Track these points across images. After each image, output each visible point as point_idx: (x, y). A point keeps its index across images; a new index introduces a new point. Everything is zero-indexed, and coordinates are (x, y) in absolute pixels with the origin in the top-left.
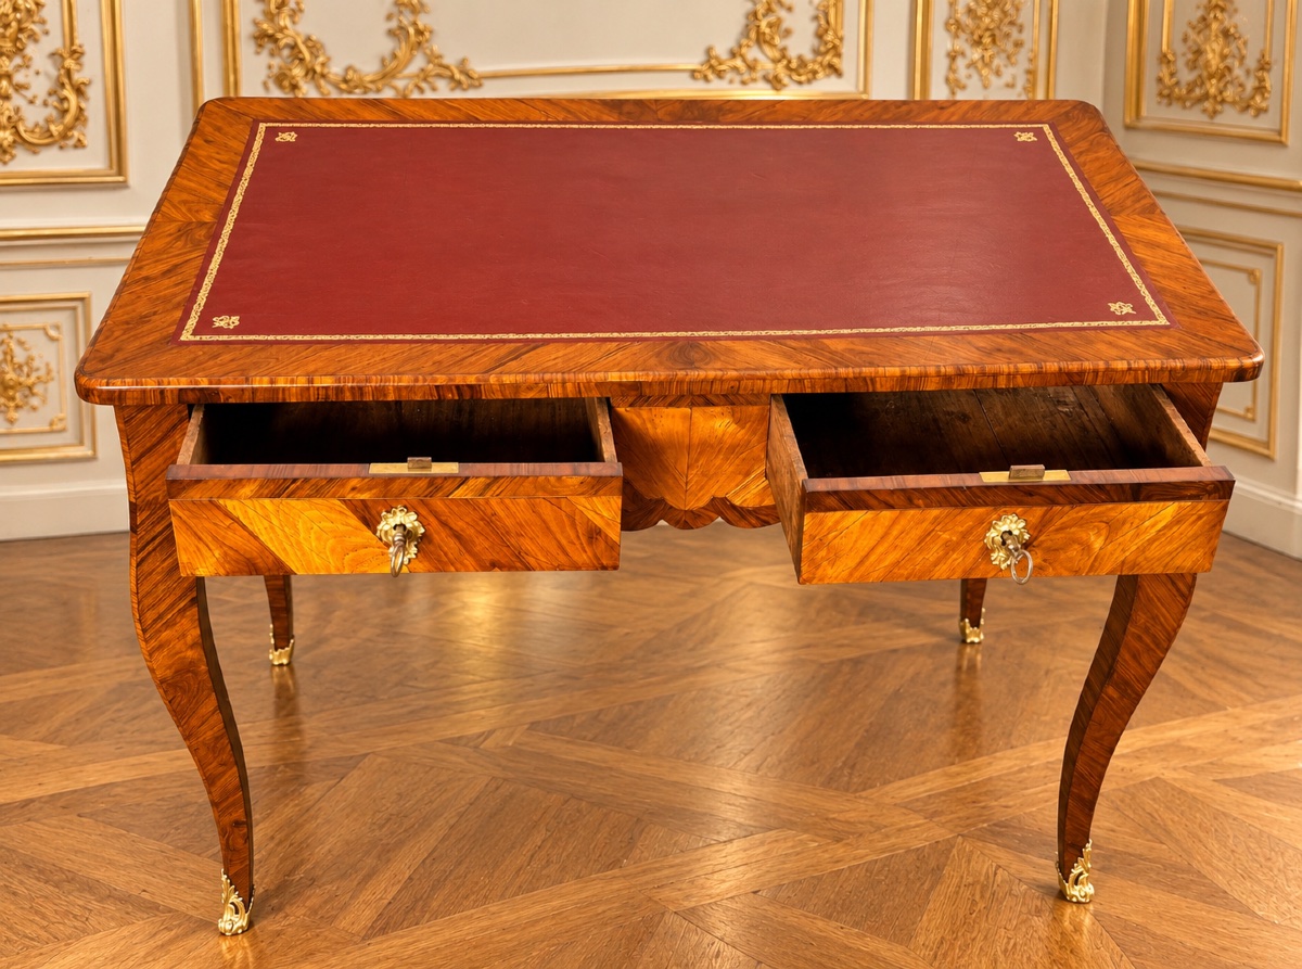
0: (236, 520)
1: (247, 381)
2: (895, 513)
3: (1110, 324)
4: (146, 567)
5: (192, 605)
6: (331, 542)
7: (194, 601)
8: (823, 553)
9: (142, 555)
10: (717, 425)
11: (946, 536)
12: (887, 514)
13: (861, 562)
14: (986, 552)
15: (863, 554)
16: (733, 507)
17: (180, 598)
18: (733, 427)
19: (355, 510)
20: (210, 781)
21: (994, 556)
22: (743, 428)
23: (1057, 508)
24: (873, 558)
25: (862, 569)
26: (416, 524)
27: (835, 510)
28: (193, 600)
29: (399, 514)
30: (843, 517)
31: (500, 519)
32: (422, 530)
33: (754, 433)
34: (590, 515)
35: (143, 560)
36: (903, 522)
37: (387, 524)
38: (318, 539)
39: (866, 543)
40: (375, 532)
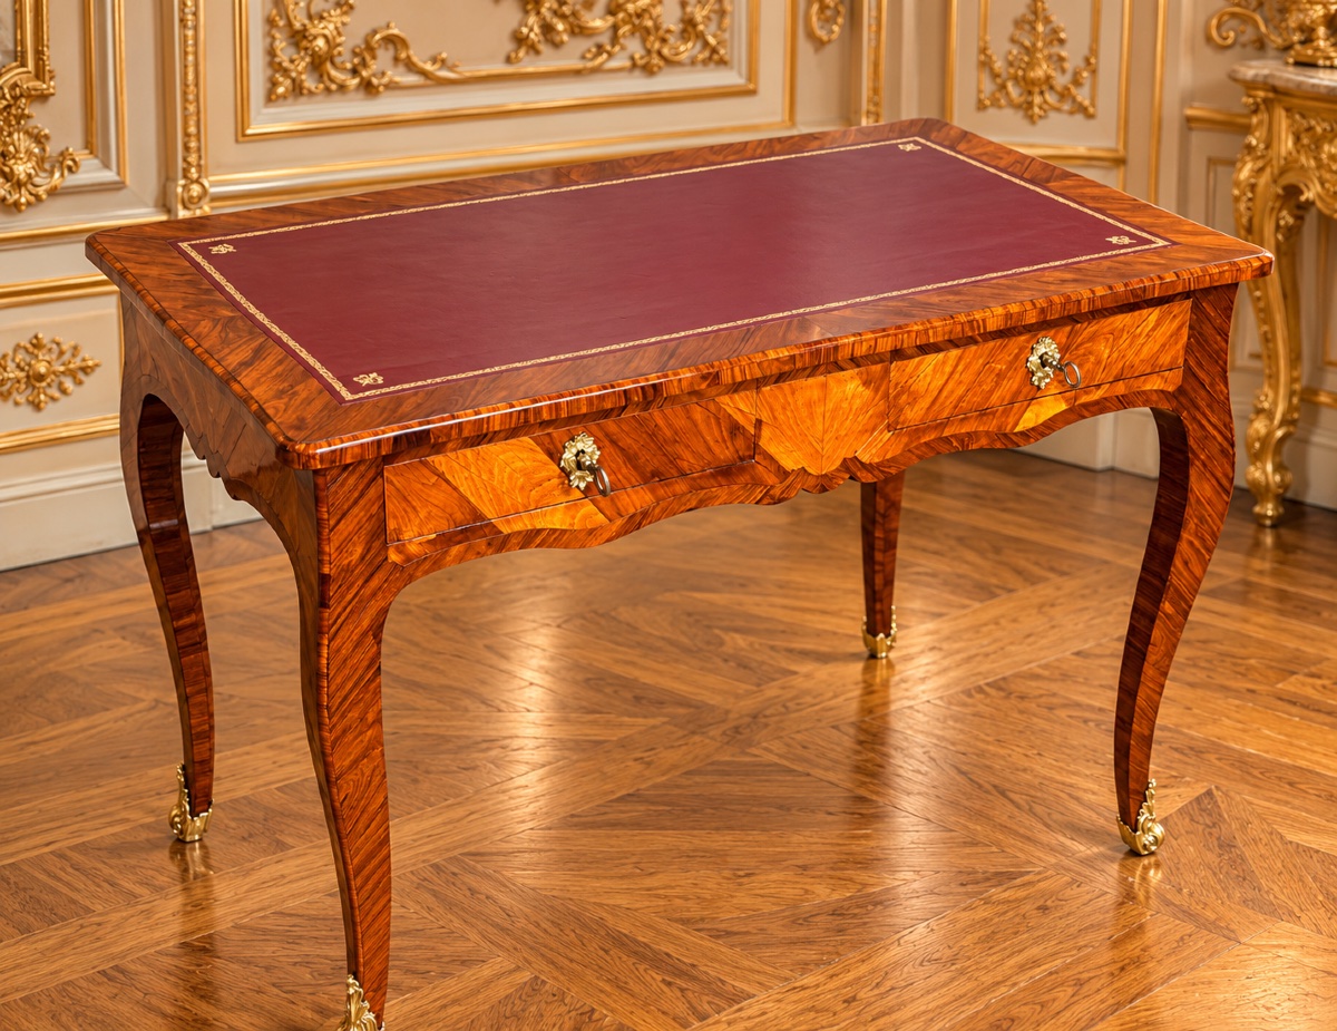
0: (441, 476)
2: (960, 351)
8: (904, 397)
10: (848, 387)
12: (954, 353)
13: (936, 399)
14: (1029, 375)
15: (937, 392)
16: (863, 466)
18: (861, 389)
21: (1035, 377)
22: (867, 389)
23: (1079, 326)
24: (945, 394)
25: (936, 407)
27: (913, 357)
29: (581, 440)
30: (920, 364)
31: (660, 429)
33: (878, 389)
36: (966, 358)
37: (570, 452)
38: (510, 480)
39: (937, 384)
40: (559, 464)
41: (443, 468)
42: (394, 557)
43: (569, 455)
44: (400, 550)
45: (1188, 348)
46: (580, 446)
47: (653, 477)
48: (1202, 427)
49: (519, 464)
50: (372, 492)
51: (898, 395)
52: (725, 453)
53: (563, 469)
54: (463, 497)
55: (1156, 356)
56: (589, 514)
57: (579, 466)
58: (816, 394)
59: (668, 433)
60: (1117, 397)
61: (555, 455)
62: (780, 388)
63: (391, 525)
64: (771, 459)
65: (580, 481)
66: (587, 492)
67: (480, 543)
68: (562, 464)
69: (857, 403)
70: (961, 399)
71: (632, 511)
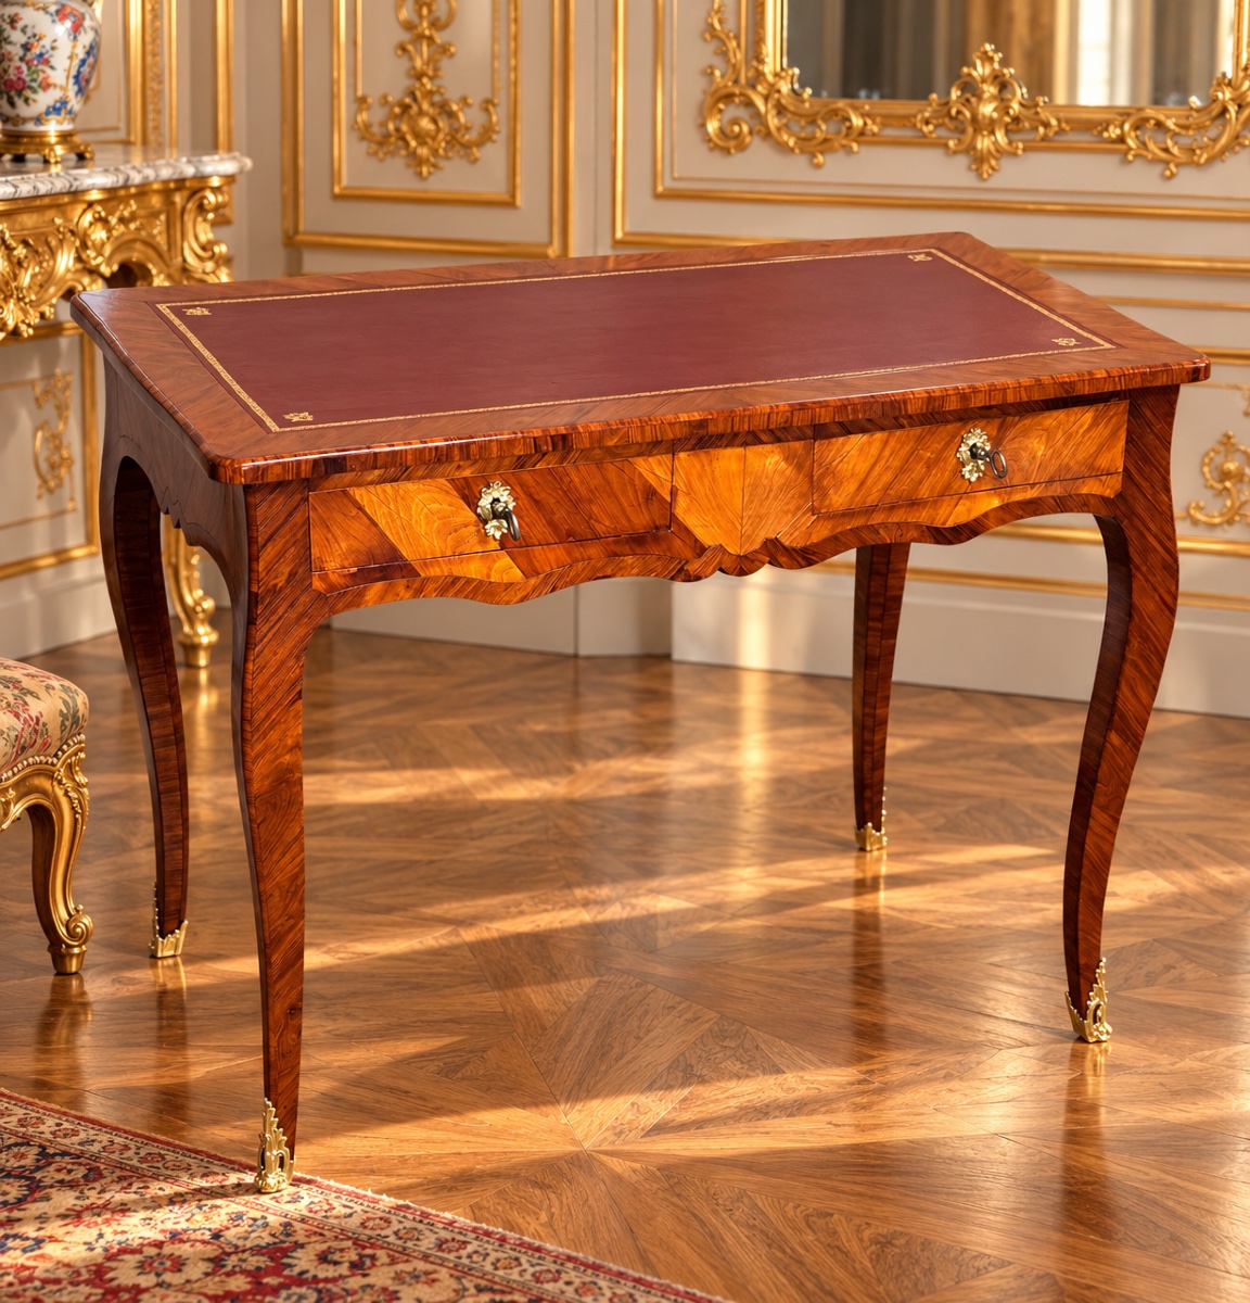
0: (361, 509)
2: (885, 434)
6: (437, 524)
8: (829, 479)
10: (768, 462)
11: (926, 454)
12: (879, 436)
13: (862, 483)
15: (862, 476)
16: (784, 549)
18: (782, 465)
19: (457, 488)
22: (790, 465)
23: (1010, 419)
24: (869, 481)
26: (509, 497)
27: (837, 437)
29: (496, 488)
30: (843, 445)
31: (574, 486)
32: (513, 504)
33: (801, 467)
34: (648, 477)
36: (892, 443)
37: (486, 500)
38: (427, 521)
39: (862, 467)
40: (475, 510)
41: (365, 502)
42: (317, 584)
43: (485, 502)
44: (324, 578)
45: (1127, 454)
46: (496, 495)
47: (569, 537)
48: (1144, 538)
49: (434, 506)
50: (298, 518)
51: (822, 477)
52: (641, 520)
53: (479, 515)
54: (383, 535)
56: (505, 569)
57: (496, 515)
58: (734, 466)
59: (583, 491)
60: (1053, 499)
61: (471, 501)
62: (698, 456)
63: (315, 552)
64: (687, 530)
65: (494, 529)
66: (503, 543)
67: (401, 584)
68: (479, 510)
69: (778, 481)
70: (888, 487)
71: (548, 569)
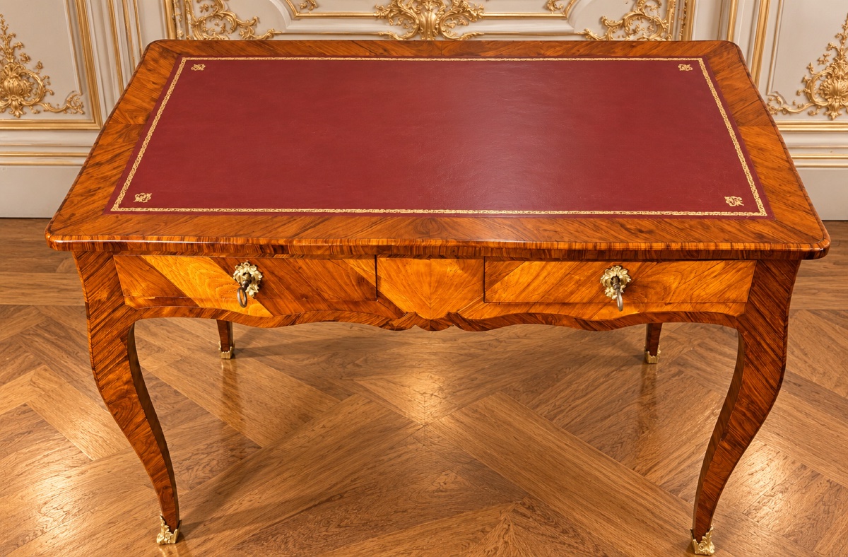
0: (152, 267)
1: (144, 239)
3: (726, 214)
4: (96, 339)
5: (125, 360)
6: (207, 281)
7: (127, 358)
8: (499, 283)
9: (93, 332)
10: (448, 270)
11: (577, 277)
13: (525, 289)
14: (602, 289)
16: (464, 319)
17: (118, 356)
18: (460, 272)
19: (219, 263)
20: (146, 463)
21: (607, 290)
22: (466, 273)
23: (648, 263)
25: (525, 294)
26: (257, 272)
28: (125, 357)
29: (246, 267)
31: (303, 270)
32: (260, 277)
33: (474, 275)
34: (357, 269)
35: (95, 335)
36: (548, 269)
37: (239, 272)
38: (200, 278)
40: (232, 276)
42: (129, 303)
44: (132, 300)
45: (751, 291)
46: (246, 270)
47: (303, 298)
48: (759, 344)
49: (204, 271)
51: (493, 282)
52: (355, 294)
54: (169, 281)
55: (723, 292)
56: (258, 309)
58: (422, 269)
59: (310, 273)
60: (685, 312)
61: (229, 271)
64: (390, 302)
65: (250, 289)
66: (256, 296)
67: (184, 309)
68: (235, 277)
69: (457, 281)
70: (547, 293)
71: (288, 312)
